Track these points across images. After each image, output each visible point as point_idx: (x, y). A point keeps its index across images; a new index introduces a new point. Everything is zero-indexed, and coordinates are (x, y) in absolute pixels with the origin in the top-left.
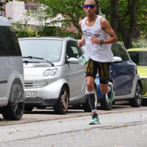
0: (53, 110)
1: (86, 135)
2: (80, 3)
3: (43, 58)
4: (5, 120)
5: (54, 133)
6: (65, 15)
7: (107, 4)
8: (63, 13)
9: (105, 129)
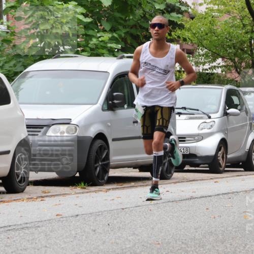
0: (208, 169)
2: (244, 45)
3: (199, 109)
5: (210, 195)
6: (225, 60)
8: (223, 58)
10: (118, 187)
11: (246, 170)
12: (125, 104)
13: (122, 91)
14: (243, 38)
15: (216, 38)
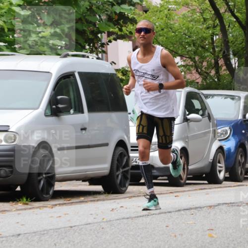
0: (167, 181)
1: (209, 213)
2: (205, 42)
4: (105, 193)
6: (185, 59)
7: (241, 44)
8: (182, 56)
9: (234, 206)
10: (65, 202)
11: (210, 183)
12: (71, 108)
13: (68, 94)
14: (204, 34)
15: (173, 34)
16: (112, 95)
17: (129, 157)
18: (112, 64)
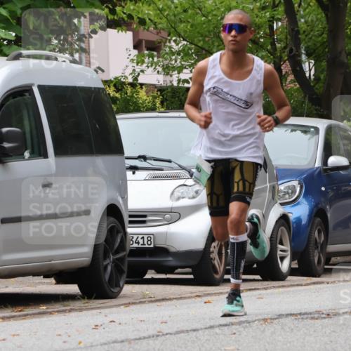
0: (192, 276)
1: (264, 331)
2: (259, 33)
3: (172, 160)
4: (84, 298)
5: (194, 327)
7: (321, 35)
9: (307, 318)
10: (14, 314)
11: (265, 279)
12: (26, 150)
13: (19, 124)
14: (257, 20)
15: (203, 18)
16: (97, 126)
17: (125, 233)
18: (97, 72)
